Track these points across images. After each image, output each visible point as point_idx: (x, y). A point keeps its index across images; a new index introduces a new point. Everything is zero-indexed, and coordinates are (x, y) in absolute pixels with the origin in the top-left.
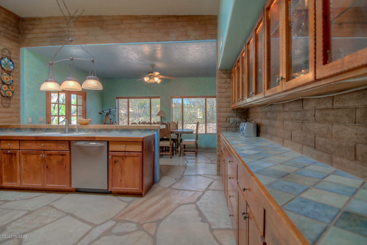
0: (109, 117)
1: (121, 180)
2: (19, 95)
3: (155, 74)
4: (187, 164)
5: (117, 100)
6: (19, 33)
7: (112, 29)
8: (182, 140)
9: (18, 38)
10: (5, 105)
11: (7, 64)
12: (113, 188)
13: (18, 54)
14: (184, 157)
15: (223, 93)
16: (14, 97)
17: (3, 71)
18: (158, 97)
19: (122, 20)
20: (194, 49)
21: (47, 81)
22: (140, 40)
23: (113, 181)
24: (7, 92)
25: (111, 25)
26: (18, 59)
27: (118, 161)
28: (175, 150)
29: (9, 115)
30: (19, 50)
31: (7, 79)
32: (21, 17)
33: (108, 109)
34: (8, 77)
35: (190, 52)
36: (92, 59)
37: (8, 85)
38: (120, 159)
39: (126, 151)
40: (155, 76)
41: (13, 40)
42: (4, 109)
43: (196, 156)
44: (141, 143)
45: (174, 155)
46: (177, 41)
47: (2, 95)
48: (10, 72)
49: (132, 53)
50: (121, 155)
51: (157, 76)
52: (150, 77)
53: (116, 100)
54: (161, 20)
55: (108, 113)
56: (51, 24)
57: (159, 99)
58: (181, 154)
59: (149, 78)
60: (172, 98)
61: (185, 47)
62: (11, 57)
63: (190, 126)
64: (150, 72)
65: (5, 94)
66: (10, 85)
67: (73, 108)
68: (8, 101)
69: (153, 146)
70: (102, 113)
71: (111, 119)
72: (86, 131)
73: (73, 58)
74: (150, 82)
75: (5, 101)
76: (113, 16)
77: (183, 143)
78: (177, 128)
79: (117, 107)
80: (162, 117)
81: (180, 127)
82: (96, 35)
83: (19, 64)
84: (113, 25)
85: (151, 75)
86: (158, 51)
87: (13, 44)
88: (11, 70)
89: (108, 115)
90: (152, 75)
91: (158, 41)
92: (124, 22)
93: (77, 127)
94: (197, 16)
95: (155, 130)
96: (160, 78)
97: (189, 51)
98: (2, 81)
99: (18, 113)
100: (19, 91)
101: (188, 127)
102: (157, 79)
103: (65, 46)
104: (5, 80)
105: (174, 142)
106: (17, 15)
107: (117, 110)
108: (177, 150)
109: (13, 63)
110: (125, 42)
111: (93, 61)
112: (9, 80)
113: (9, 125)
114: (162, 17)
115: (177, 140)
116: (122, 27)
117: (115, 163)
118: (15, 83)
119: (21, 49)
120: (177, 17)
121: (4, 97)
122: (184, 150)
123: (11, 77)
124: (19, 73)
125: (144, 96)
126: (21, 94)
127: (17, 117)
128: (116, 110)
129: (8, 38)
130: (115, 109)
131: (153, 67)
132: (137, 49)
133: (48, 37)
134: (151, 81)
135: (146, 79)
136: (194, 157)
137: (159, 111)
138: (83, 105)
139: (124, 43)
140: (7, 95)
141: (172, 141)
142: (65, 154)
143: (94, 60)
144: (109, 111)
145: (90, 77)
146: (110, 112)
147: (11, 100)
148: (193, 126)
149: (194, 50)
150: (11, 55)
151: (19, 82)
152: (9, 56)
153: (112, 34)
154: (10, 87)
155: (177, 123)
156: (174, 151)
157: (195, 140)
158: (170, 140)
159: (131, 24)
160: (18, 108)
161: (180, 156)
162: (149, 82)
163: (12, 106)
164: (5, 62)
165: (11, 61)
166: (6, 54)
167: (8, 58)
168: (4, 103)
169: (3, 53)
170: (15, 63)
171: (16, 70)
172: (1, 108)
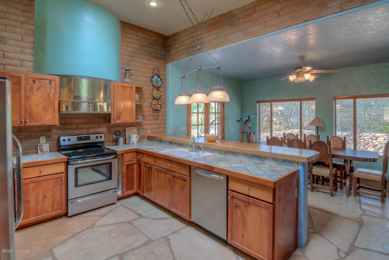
0: (248, 125)
1: (243, 236)
2: (166, 107)
3: (305, 69)
4: (363, 217)
5: (258, 104)
6: (166, 51)
7: (243, 23)
8: (354, 168)
9: (165, 56)
10: (155, 118)
11: (156, 81)
12: (232, 241)
13: (165, 70)
14: (358, 198)
16: (162, 110)
17: (154, 88)
18: (313, 99)
19: (254, 8)
20: (379, 18)
21: (180, 95)
22: (278, 27)
23: (233, 233)
24: (157, 106)
25: (242, 18)
26: (165, 75)
27: (240, 206)
28: (341, 182)
29: (157, 126)
30: (166, 67)
31: (156, 94)
32: (167, 36)
33: (247, 116)
34: (157, 92)
35: (370, 24)
36: (218, 66)
37: (157, 99)
38: (242, 205)
39: (250, 195)
40: (306, 72)
41: (161, 59)
42: (154, 121)
43: (383, 201)
44: (272, 190)
45: (339, 190)
46: (342, 11)
47: (153, 109)
48: (159, 87)
49: (270, 47)
50: (243, 199)
51: (308, 72)
52: (298, 75)
53: (256, 105)
55: (247, 120)
56: (187, 35)
57: (314, 102)
58: (351, 189)
59: (296, 75)
60: (335, 99)
61: (358, 18)
62: (160, 73)
63: (370, 136)
64: (297, 68)
65: (155, 108)
66: (159, 99)
67: (212, 118)
68: (158, 114)
69: (296, 189)
70: (240, 121)
71: (250, 128)
72: (212, 151)
73: (201, 67)
74: (298, 81)
75: (155, 114)
76: (244, 6)
77: (356, 174)
78: (344, 147)
79: (258, 113)
80: (318, 127)
81: (350, 146)
82: (226, 36)
83: (165, 79)
84: (244, 17)
85: (299, 72)
86: (309, 36)
87: (161, 62)
88: (160, 86)
89: (247, 123)
90: (301, 72)
91: (307, 21)
92: (257, 9)
93: (203, 146)
95: (299, 163)
96: (312, 74)
97: (368, 23)
98: (153, 97)
99: (165, 124)
100: (165, 104)
101: (366, 137)
102: (308, 77)
103: (194, 56)
104: (155, 96)
105: (338, 170)
106: (164, 35)
107: (258, 116)
108: (344, 181)
109: (161, 79)
111: (219, 68)
112: (158, 95)
113: (155, 137)
115: (344, 167)
116: (255, 16)
117: (236, 208)
118: (163, 97)
119: (167, 65)
121: (155, 110)
122: (357, 185)
123: (160, 92)
124: (165, 87)
125: (291, 98)
126: (167, 106)
127: (164, 127)
128: (256, 117)
129: (157, 58)
130: (255, 115)
131: (302, 60)
132: (276, 41)
133: (184, 50)
134: (300, 79)
135: (292, 78)
136: (379, 204)
137: (314, 117)
138: (221, 113)
139: (257, 36)
140: (157, 109)
141: (335, 169)
142: (186, 179)
143: (220, 66)
144: (248, 117)
145: (215, 87)
146: (249, 119)
147: (160, 113)
148: (374, 136)
149: (378, 20)
150: (160, 72)
151: (165, 96)
152: (158, 73)
153: (243, 29)
154: (159, 101)
155: (343, 139)
156: (339, 184)
157: (380, 173)
158: (331, 166)
159: (266, 9)
160: (165, 120)
161: (349, 194)
162: (296, 81)
163: (161, 118)
164: (155, 79)
165: (159, 77)
166: (156, 72)
167: (157, 76)
168: (154, 116)
169: (154, 71)
170: (163, 79)
171: (164, 85)
172: (152, 120)
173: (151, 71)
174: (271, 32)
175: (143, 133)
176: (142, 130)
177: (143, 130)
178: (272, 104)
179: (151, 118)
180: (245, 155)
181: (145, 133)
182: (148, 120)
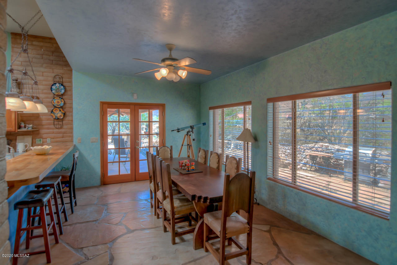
2: (72, 116)
10: (57, 127)
11: (58, 89)
13: (70, 77)
16: (66, 119)
17: (55, 96)
26: (70, 82)
29: (61, 135)
30: (72, 73)
34: (59, 101)
37: (59, 108)
41: (66, 65)
42: (57, 130)
47: (53, 118)
48: (61, 95)
53: (209, 112)
62: (64, 81)
65: (56, 117)
68: (61, 123)
75: (57, 123)
83: (71, 86)
87: (65, 69)
88: (63, 94)
98: (53, 105)
100: (71, 112)
104: (56, 104)
109: (64, 87)
112: (60, 103)
118: (67, 106)
121: (56, 119)
123: (63, 100)
124: (71, 95)
127: (70, 137)
138: (159, 122)
140: (59, 117)
144: (190, 127)
147: (64, 122)
150: (64, 79)
151: (71, 103)
152: (61, 81)
154: (61, 109)
160: (71, 129)
163: (65, 127)
164: (57, 87)
165: (62, 85)
166: (57, 79)
167: (59, 83)
168: (56, 125)
169: (55, 79)
170: (68, 87)
171: (69, 93)
172: (53, 129)
173: (51, 79)
175: (40, 142)
176: (39, 139)
177: (41, 139)
178: (223, 110)
179: (52, 126)
181: (43, 142)
182: (48, 129)
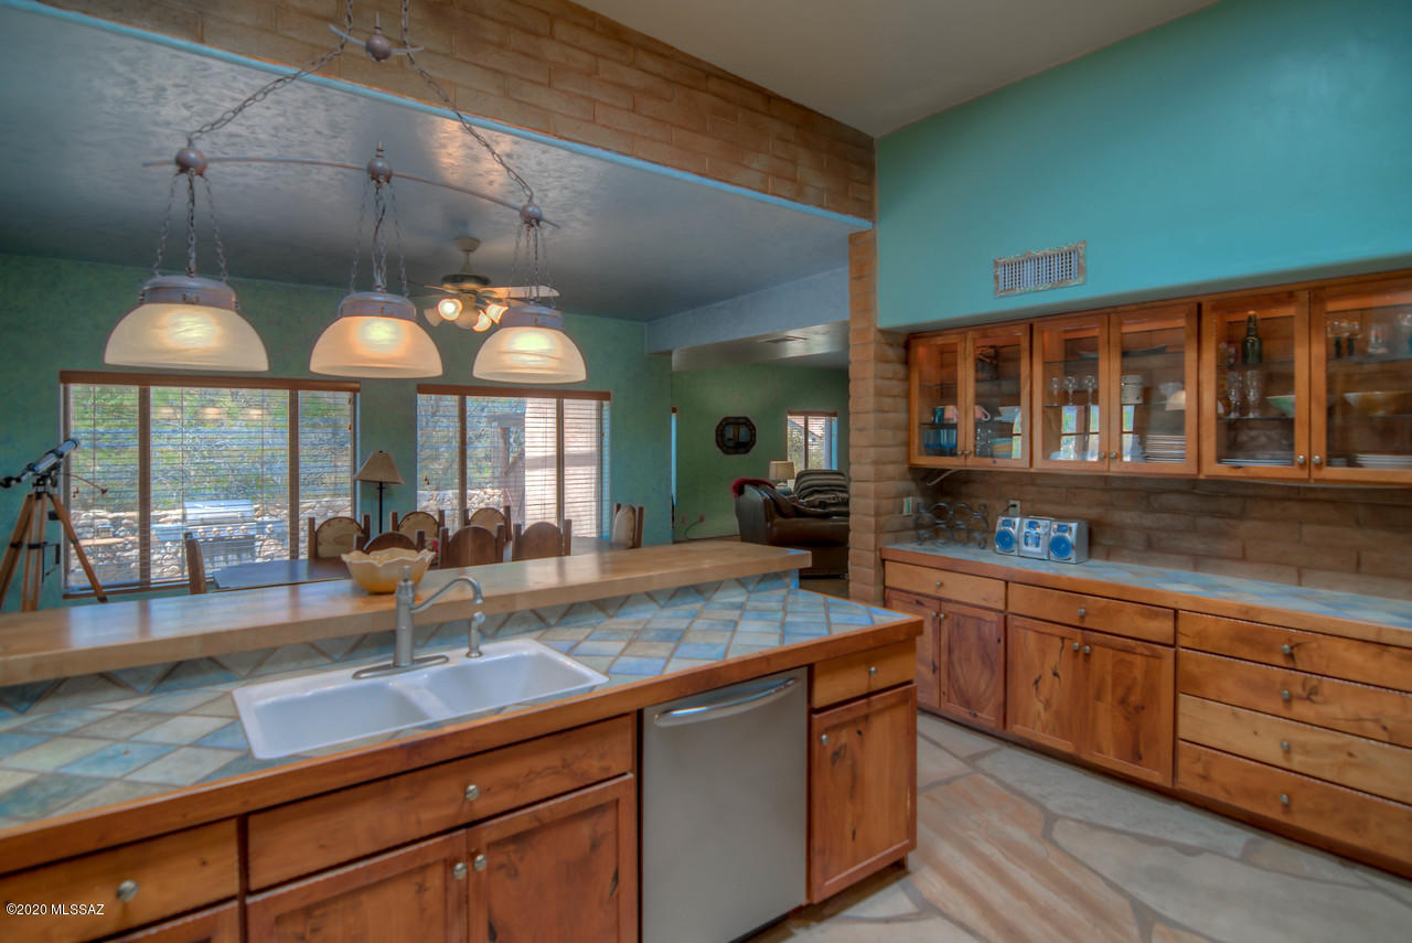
1: (854, 834)
5: (62, 389)
7: (500, 46)
12: (827, 883)
15: (887, 412)
23: (827, 852)
25: (493, 20)
27: (846, 745)
38: (851, 737)
53: (59, 390)
54: (713, 84)
80: (381, 484)
84: (503, 23)
92: (562, 32)
94: (825, 117)
110: (566, 135)
114: (718, 77)
116: (552, 51)
117: (835, 762)
120: (769, 97)
131: (467, 251)
139: (561, 138)
142: (612, 797)
153: (499, 72)
159: (595, 55)
174: (608, 150)
180: (651, 596)
